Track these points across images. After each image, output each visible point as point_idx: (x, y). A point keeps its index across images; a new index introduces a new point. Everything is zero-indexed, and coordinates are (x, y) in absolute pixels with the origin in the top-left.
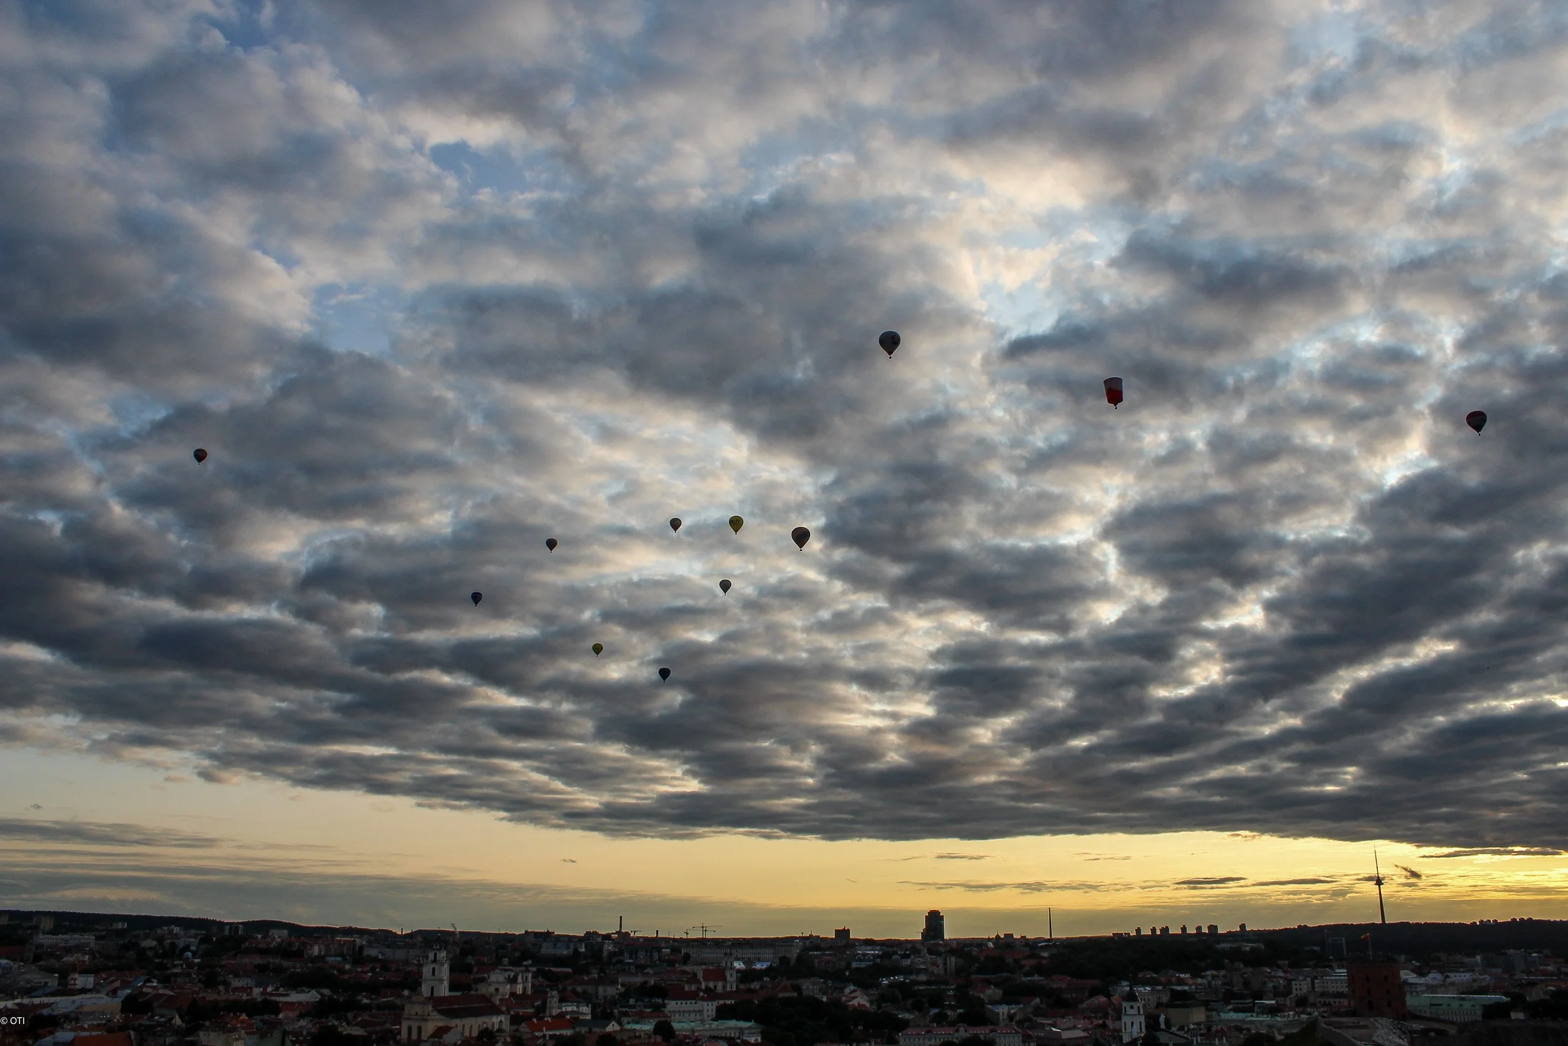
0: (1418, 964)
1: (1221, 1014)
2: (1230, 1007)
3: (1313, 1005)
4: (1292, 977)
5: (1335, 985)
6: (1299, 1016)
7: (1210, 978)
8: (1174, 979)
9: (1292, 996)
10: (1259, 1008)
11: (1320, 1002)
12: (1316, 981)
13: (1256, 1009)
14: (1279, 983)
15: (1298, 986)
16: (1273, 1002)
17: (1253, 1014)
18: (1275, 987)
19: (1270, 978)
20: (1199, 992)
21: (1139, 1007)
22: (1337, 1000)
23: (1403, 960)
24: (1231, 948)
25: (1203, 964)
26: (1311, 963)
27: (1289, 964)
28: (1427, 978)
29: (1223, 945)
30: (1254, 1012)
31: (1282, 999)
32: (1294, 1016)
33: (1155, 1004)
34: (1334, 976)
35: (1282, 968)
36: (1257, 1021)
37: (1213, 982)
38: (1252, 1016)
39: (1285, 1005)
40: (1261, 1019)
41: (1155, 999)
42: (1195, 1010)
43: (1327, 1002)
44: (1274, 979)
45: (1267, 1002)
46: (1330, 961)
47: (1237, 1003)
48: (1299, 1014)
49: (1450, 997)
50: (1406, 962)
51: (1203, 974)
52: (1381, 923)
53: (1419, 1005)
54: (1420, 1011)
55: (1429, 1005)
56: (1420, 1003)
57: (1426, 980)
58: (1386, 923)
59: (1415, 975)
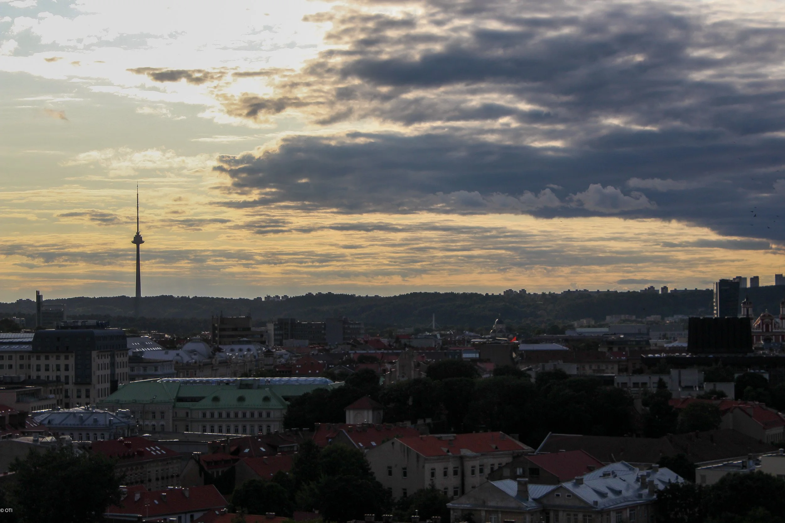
28: (180, 352)
49: (219, 383)
52: (134, 295)
53: (154, 399)
54: (154, 413)
55: (174, 399)
56: (156, 396)
57: (178, 355)
58: (141, 296)
59: (159, 345)
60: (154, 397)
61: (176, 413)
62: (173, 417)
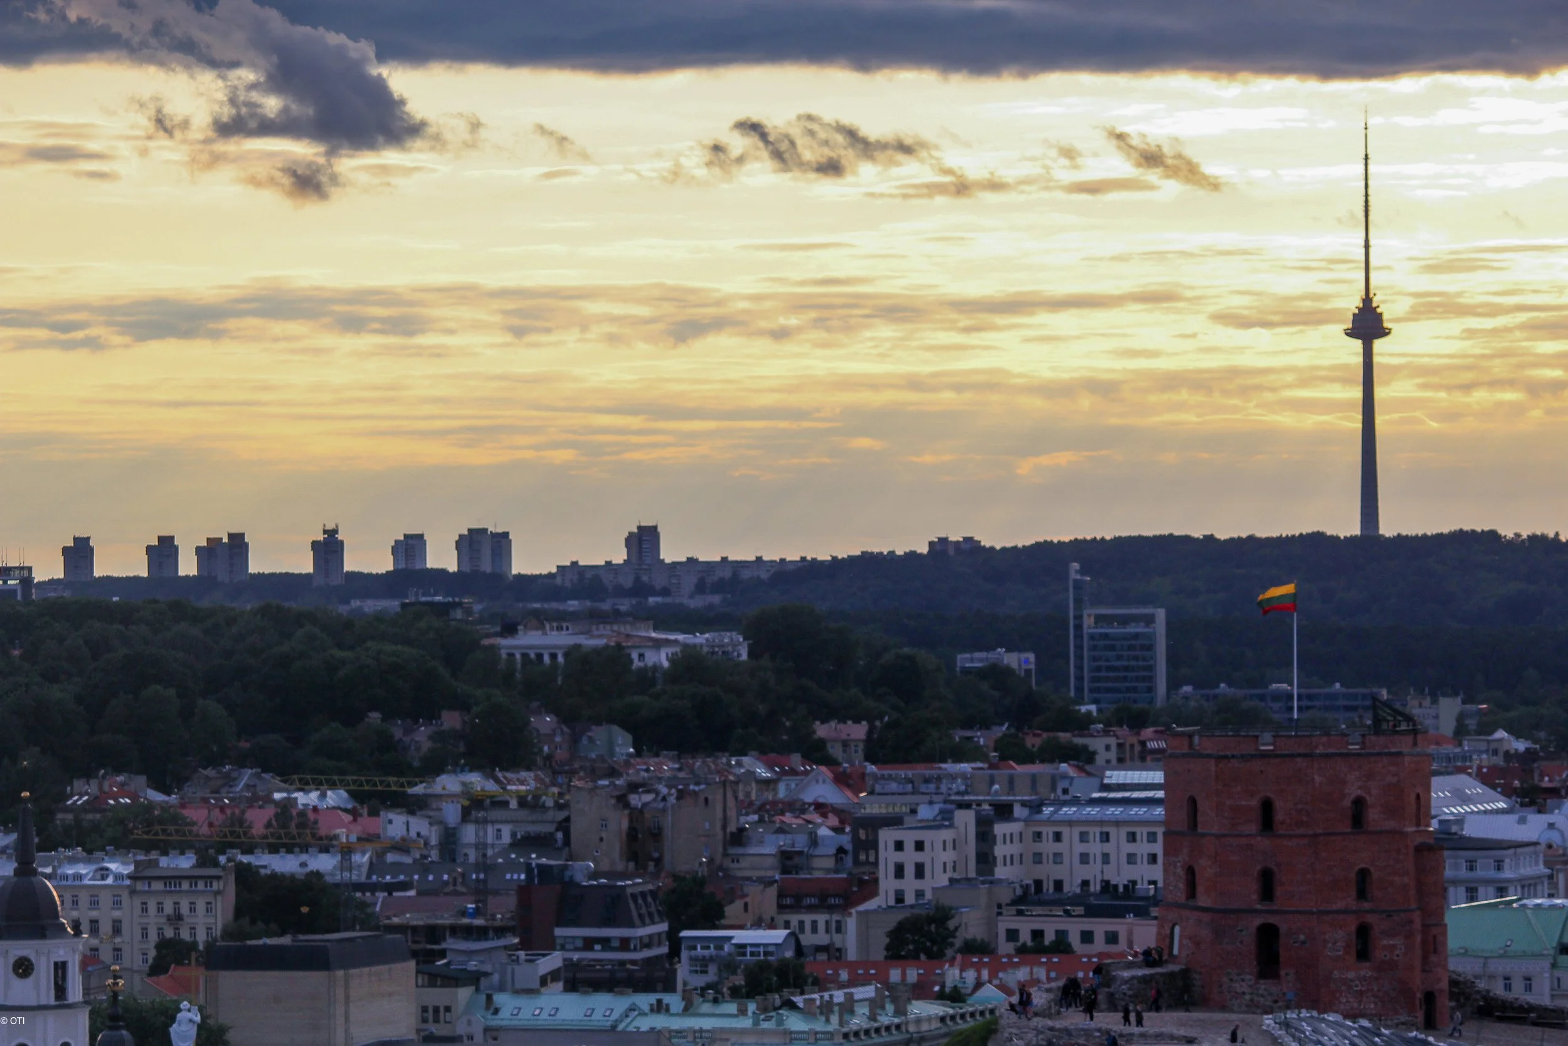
0: (1521, 746)
1: (500, 999)
2: (552, 961)
3: (975, 949)
4: (874, 808)
5: (1095, 848)
6: (900, 1011)
7: (451, 813)
8: (259, 819)
9: (871, 904)
10: (702, 966)
11: (1012, 935)
12: (1000, 829)
13: (683, 971)
14: (814, 841)
15: (909, 857)
16: (778, 935)
17: (667, 998)
18: (788, 860)
19: (769, 811)
20: (390, 888)
21: (61, 968)
22: (1100, 927)
23: (1447, 726)
24: (571, 652)
25: (422, 737)
26: (982, 738)
27: (869, 740)
28: (1555, 817)
29: (529, 639)
30: (670, 987)
31: (821, 918)
32: (876, 1005)
33: (152, 953)
34: (1093, 802)
35: (829, 762)
36: (679, 1033)
37: (469, 833)
38: (659, 1008)
39: (834, 953)
40: (707, 1024)
41: (153, 920)
42: (362, 979)
43: (1049, 938)
44: (788, 818)
45: (741, 936)
46: (1083, 724)
47: (589, 944)
48: (899, 996)
50: (1461, 732)
51: (419, 789)
52: (1356, 531)
53: (1509, 946)
54: (1507, 978)
55: (1553, 948)
56: (1512, 941)
57: (1551, 826)
58: (1381, 532)
59: (1502, 798)
60: (1509, 943)
61: (1559, 980)
62: (1552, 989)
